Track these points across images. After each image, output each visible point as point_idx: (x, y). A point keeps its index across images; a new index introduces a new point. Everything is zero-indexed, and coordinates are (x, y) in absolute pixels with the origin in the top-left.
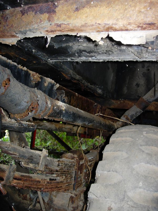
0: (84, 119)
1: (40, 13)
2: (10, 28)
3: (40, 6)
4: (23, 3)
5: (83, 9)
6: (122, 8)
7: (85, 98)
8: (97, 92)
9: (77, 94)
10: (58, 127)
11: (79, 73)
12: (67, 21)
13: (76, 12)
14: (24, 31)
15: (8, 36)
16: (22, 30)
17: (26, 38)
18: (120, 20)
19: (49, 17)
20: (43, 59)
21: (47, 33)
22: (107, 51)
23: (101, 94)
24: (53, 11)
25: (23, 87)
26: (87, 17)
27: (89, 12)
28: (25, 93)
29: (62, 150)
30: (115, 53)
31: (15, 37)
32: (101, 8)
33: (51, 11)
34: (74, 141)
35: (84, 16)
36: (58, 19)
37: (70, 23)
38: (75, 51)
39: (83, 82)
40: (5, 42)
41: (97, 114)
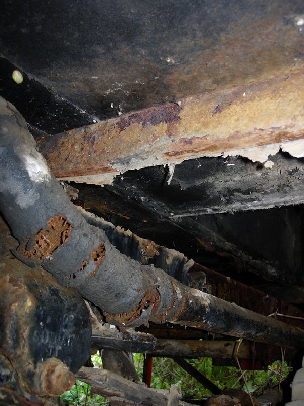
0: (247, 324)
1: (152, 123)
2: (100, 155)
3: (150, 111)
4: (121, 109)
5: (229, 108)
6: (299, 96)
7: (245, 285)
8: (267, 272)
9: (228, 278)
10: (195, 349)
11: (229, 238)
12: (202, 132)
13: (217, 115)
14: (125, 158)
15: (97, 170)
16: (122, 157)
17: (129, 171)
18: (299, 118)
19: (168, 128)
20: (160, 213)
21: (167, 157)
22: (279, 186)
23: (275, 276)
24: (175, 117)
25: (128, 261)
26: (237, 120)
27: (241, 111)
28: (133, 272)
29: (206, 397)
30: (296, 188)
31: (109, 170)
32: (262, 101)
33: (172, 118)
34: (229, 377)
35: (231, 119)
36: (186, 130)
37: (209, 135)
38: (220, 192)
39: (239, 255)
40: (91, 181)
41: (273, 314)
